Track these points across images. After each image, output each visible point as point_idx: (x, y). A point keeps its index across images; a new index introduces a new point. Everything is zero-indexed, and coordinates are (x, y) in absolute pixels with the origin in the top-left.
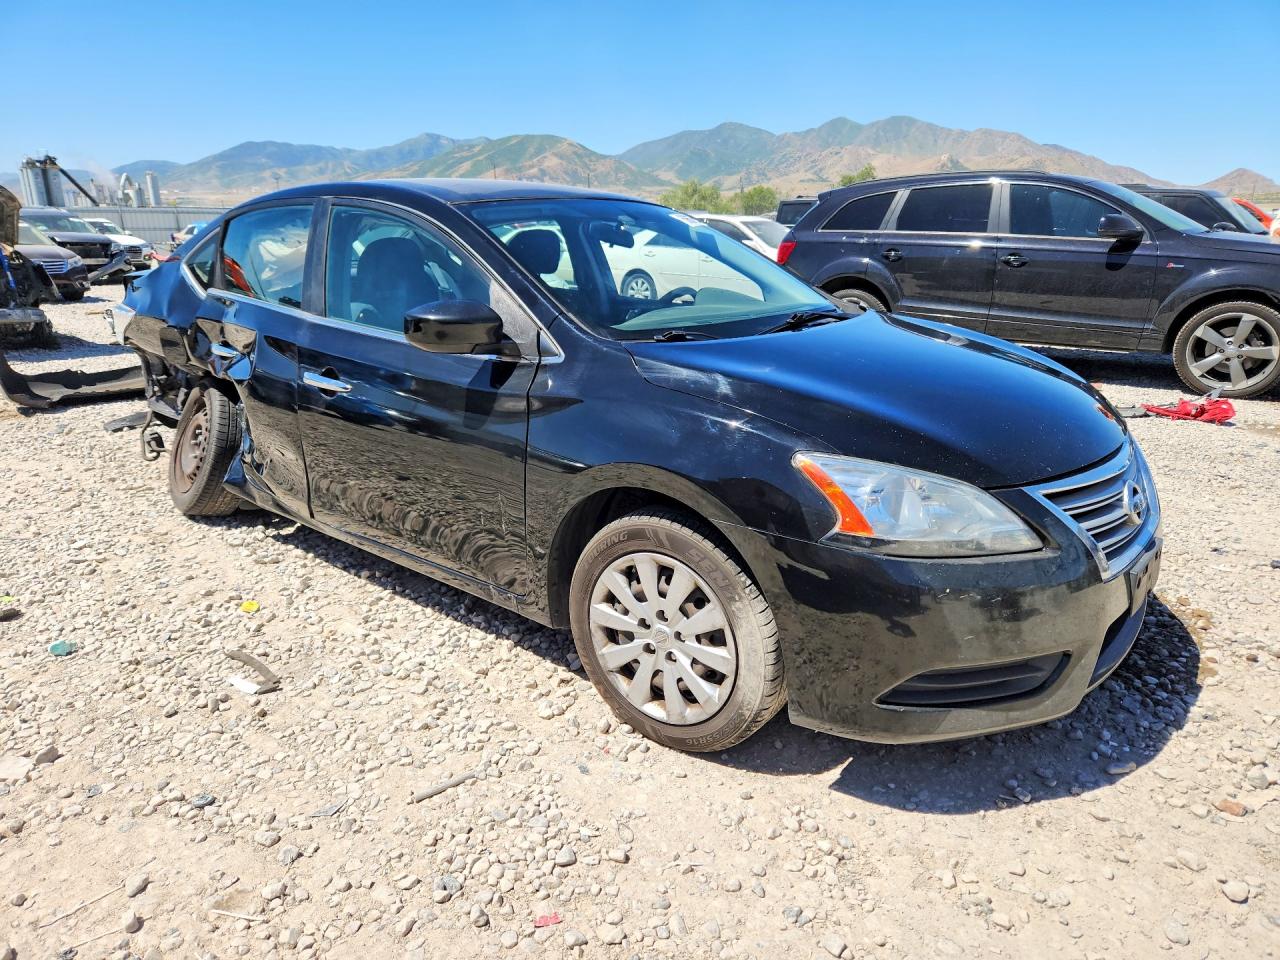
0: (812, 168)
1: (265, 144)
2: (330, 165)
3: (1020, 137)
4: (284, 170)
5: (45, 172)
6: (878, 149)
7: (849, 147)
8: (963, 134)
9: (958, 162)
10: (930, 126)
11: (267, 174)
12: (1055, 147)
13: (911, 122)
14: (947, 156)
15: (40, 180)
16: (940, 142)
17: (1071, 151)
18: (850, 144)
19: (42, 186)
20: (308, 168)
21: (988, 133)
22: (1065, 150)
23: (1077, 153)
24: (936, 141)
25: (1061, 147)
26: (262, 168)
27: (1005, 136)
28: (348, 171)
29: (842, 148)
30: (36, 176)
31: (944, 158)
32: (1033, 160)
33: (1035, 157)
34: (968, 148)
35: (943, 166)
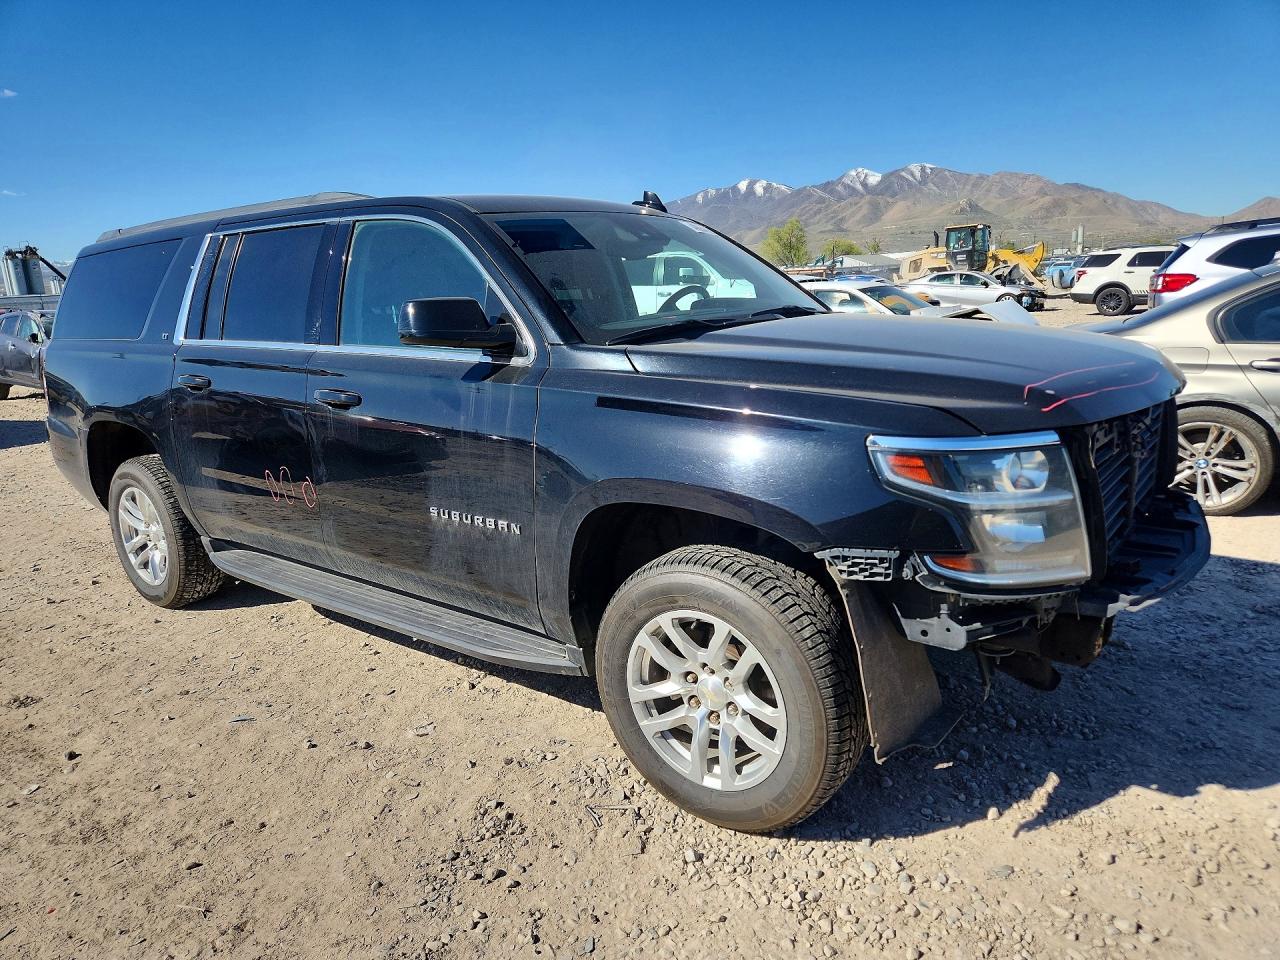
0: (832, 218)
3: (1039, 179)
5: (25, 263)
6: (898, 197)
8: (982, 178)
9: (977, 206)
10: (948, 172)
12: (1077, 186)
14: (966, 200)
15: (20, 269)
16: (960, 187)
17: (1092, 189)
19: (22, 275)
21: (1007, 175)
22: (1087, 188)
23: (1099, 190)
24: (955, 186)
25: (1083, 186)
27: (1025, 177)
30: (16, 266)
31: (963, 202)
32: (1054, 200)
33: (1056, 197)
34: (988, 191)
35: (962, 210)
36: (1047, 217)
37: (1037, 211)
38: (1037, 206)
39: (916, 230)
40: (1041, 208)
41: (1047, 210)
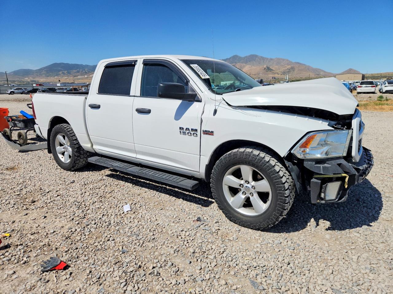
1: (60, 64)
2: (81, 70)
3: (288, 60)
4: (66, 71)
6: (247, 64)
7: (238, 64)
8: (271, 59)
9: (269, 67)
10: (262, 57)
11: (61, 73)
12: (298, 63)
13: (256, 56)
14: (266, 66)
16: (265, 62)
17: (303, 64)
18: (239, 63)
20: (74, 71)
21: (279, 59)
22: (301, 64)
23: (304, 65)
24: (264, 61)
26: (59, 71)
27: (284, 60)
28: (86, 71)
29: (236, 64)
31: (265, 66)
32: (291, 67)
33: (292, 66)
34: (273, 63)
35: (265, 68)
36: (289, 72)
37: (286, 70)
38: (287, 68)
39: (251, 74)
40: (288, 69)
41: (289, 70)
